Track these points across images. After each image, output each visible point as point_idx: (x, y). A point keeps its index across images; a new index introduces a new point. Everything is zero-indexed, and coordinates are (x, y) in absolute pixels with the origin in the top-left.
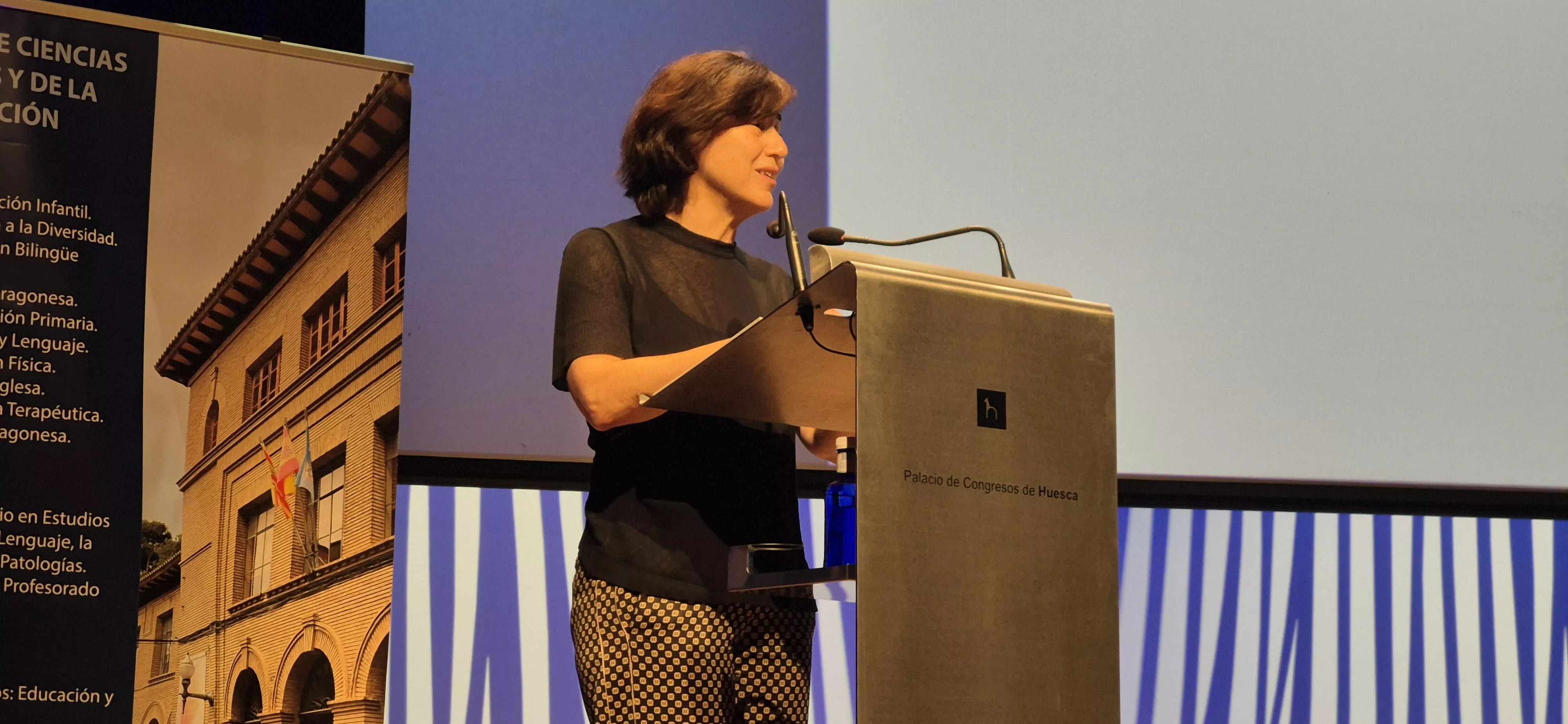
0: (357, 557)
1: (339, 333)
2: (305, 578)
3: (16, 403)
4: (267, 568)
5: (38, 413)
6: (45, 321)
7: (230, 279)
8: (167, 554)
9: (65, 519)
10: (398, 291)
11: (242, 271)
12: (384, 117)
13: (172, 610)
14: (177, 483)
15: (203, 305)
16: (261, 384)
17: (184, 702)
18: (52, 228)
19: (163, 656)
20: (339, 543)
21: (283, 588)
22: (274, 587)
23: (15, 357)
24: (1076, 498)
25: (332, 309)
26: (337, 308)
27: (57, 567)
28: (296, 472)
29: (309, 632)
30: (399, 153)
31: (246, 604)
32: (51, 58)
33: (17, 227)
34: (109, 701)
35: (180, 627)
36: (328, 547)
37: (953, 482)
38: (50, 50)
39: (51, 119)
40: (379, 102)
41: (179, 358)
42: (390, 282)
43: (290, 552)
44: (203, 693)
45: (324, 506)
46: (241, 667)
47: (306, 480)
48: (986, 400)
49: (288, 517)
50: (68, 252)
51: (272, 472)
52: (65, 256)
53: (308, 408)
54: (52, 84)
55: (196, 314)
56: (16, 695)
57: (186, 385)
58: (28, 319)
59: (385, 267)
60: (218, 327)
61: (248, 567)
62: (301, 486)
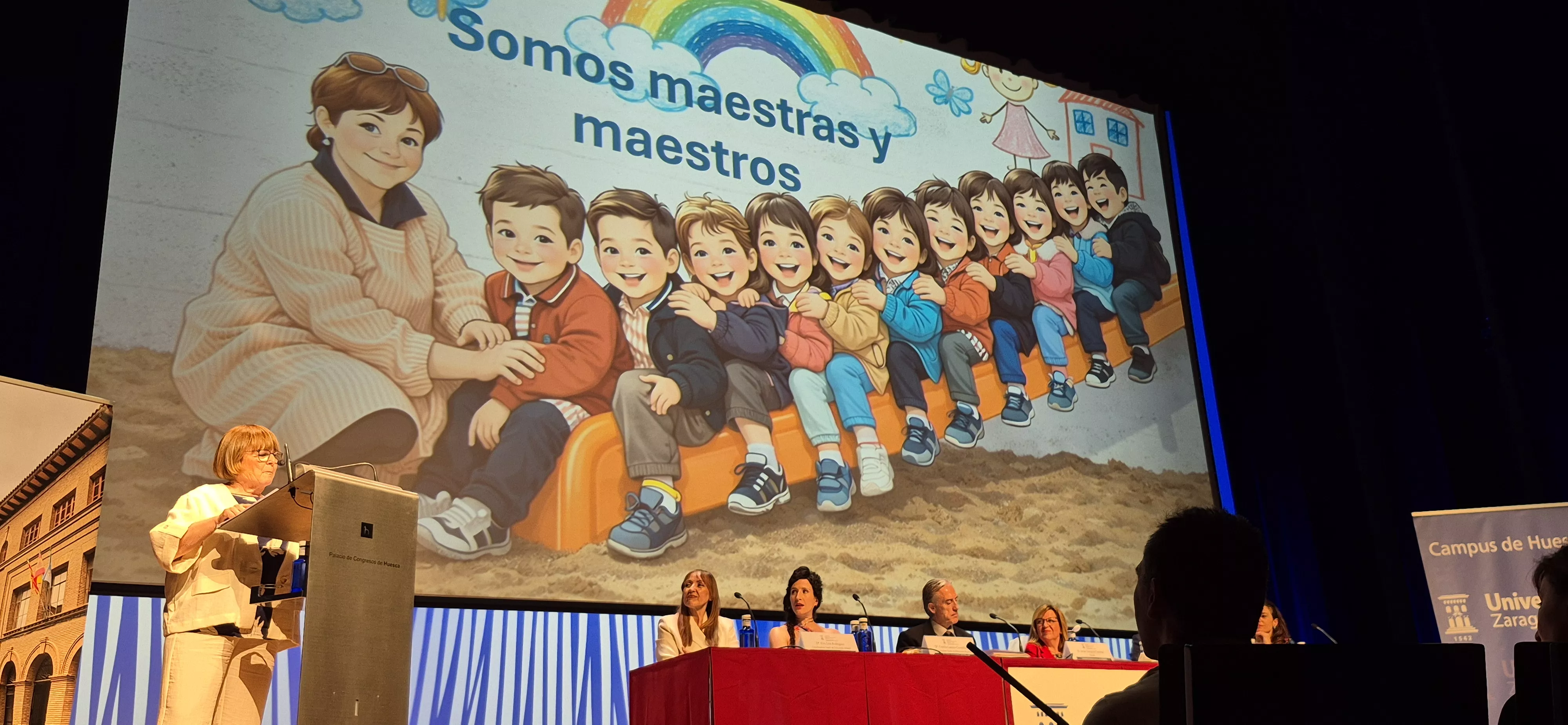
0: (70, 612)
1: (70, 514)
2: (44, 621)
10: (99, 497)
12: (100, 424)
15: (5, 499)
16: (30, 534)
20: (61, 606)
21: (32, 625)
22: (28, 625)
24: (399, 566)
25: (67, 503)
26: (70, 503)
28: (43, 573)
29: (43, 645)
30: (105, 438)
31: (12, 632)
36: (55, 606)
37: (349, 558)
40: (97, 416)
42: (96, 493)
43: (37, 609)
45: (54, 588)
46: (8, 660)
47: (48, 578)
48: (365, 527)
49: (37, 594)
51: (32, 573)
53: (52, 546)
59: (94, 487)
60: (12, 509)
61: (15, 615)
62: (45, 580)
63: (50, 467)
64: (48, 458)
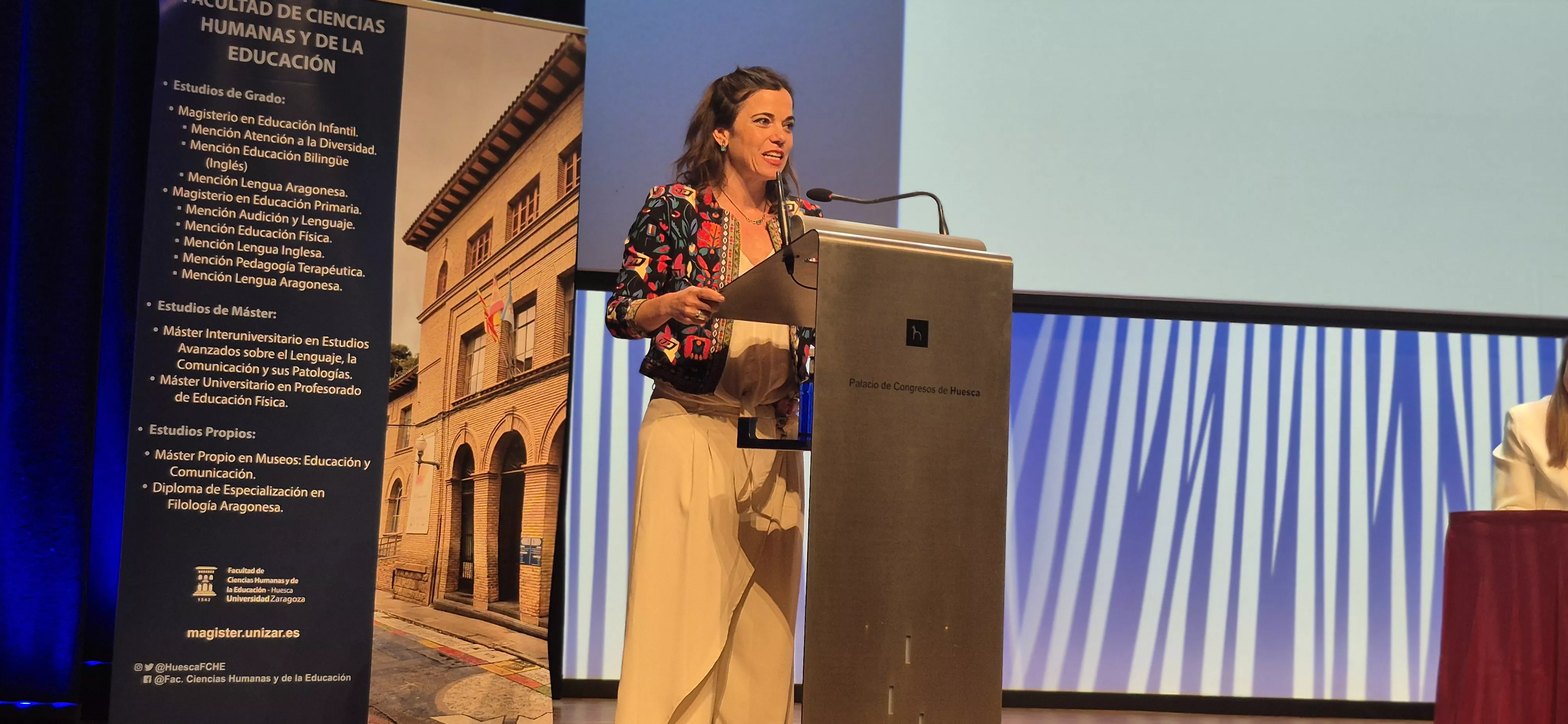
0: (544, 368)
1: (533, 215)
2: (507, 382)
3: (304, 264)
4: (480, 376)
5: (320, 271)
6: (325, 207)
7: (457, 178)
8: (409, 366)
9: (338, 343)
10: (575, 186)
11: (465, 172)
12: (567, 66)
13: (411, 405)
14: (417, 318)
15: (438, 195)
16: (478, 250)
17: (419, 467)
18: (330, 143)
19: (405, 436)
20: (531, 358)
21: (492, 389)
22: (485, 388)
23: (304, 232)
24: (978, 394)
25: (528, 199)
26: (532, 198)
27: (332, 375)
28: (502, 309)
29: (510, 418)
30: (577, 90)
31: (465, 399)
32: (330, 24)
33: (305, 142)
34: (367, 466)
35: (416, 417)
36: (523, 360)
37: (886, 386)
38: (330, 18)
39: (329, 66)
40: (563, 54)
41: (420, 232)
42: (569, 180)
43: (497, 365)
44: (432, 461)
45: (520, 333)
46: (460, 442)
47: (509, 316)
48: (914, 327)
49: (495, 341)
50: (341, 160)
51: (485, 310)
52: (339, 162)
53: (511, 266)
54: (331, 42)
55: (433, 202)
56: (302, 461)
57: (424, 249)
58: (313, 206)
59: (566, 169)
60: (448, 210)
61: (467, 374)
62: (505, 319)
63: (499, 142)
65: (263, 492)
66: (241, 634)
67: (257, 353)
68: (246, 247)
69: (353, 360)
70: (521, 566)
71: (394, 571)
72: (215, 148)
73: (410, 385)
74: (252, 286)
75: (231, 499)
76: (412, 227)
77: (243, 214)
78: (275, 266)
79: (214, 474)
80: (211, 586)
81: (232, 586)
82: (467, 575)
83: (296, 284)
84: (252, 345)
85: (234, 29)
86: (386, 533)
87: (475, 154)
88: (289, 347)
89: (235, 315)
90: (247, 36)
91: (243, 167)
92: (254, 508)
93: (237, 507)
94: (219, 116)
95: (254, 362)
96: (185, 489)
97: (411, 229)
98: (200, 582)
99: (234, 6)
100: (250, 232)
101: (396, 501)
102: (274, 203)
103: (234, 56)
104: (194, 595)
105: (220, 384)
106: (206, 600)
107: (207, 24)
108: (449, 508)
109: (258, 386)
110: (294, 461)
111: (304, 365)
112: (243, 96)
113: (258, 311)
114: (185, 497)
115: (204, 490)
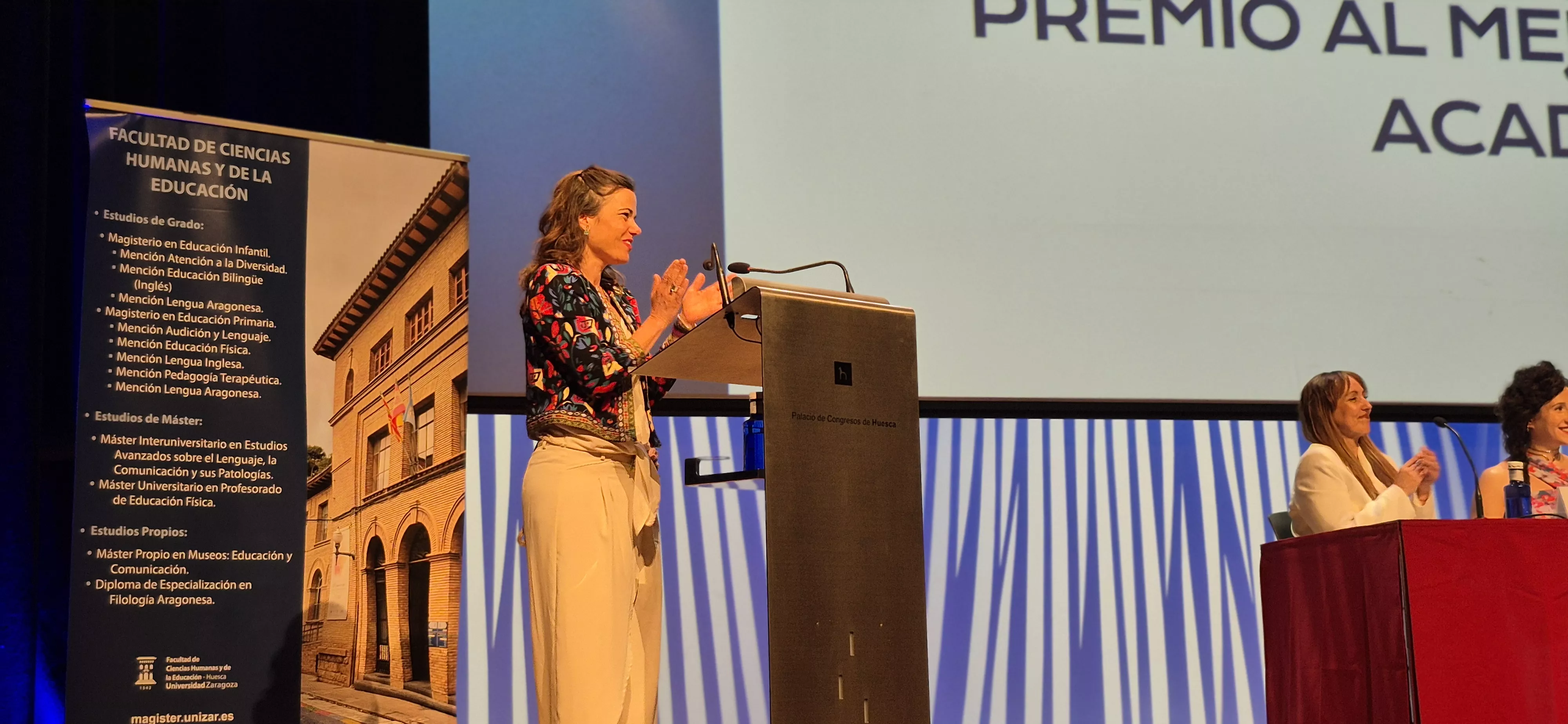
0: (443, 464)
1: (429, 325)
2: (411, 478)
3: (226, 374)
5: (241, 380)
6: (243, 322)
7: (359, 293)
8: (324, 465)
9: (259, 446)
10: (465, 298)
11: (366, 288)
12: (453, 190)
13: (327, 501)
14: (329, 421)
15: (342, 310)
16: (380, 358)
17: (337, 558)
18: (245, 263)
19: (323, 530)
20: (431, 456)
21: (397, 485)
22: (391, 485)
23: (225, 345)
24: (895, 425)
25: (423, 310)
26: (426, 310)
27: (254, 476)
28: (404, 412)
29: (414, 512)
30: (463, 212)
31: (374, 495)
32: (241, 156)
33: (223, 263)
34: (289, 558)
35: (332, 511)
36: (424, 458)
37: (821, 418)
38: (241, 152)
39: (243, 195)
40: (449, 180)
41: (328, 343)
42: (459, 292)
43: (401, 463)
44: (348, 552)
45: (421, 433)
46: (372, 535)
47: (410, 417)
48: (840, 369)
49: (399, 441)
50: (256, 279)
51: (388, 412)
52: (254, 281)
53: (410, 372)
54: (242, 173)
55: (338, 315)
56: (230, 556)
57: (332, 359)
58: (232, 321)
59: (456, 283)
60: (352, 323)
61: (374, 472)
62: (407, 421)
63: (395, 260)
64: (391, 246)
65: (197, 585)
66: (181, 719)
67: (187, 458)
68: (173, 361)
69: (273, 462)
70: (430, 649)
71: (317, 656)
72: (143, 271)
73: (325, 483)
74: (180, 396)
75: (167, 593)
76: (321, 338)
77: (169, 330)
78: (199, 377)
79: (151, 570)
80: (151, 675)
81: (171, 674)
82: (383, 657)
83: (219, 393)
84: (182, 450)
85: (156, 162)
86: (308, 620)
87: (375, 271)
88: (215, 451)
89: (165, 423)
90: (167, 169)
91: (168, 288)
92: (188, 600)
93: (172, 601)
94: (144, 242)
95: (184, 465)
96: (125, 585)
97: (320, 340)
98: (141, 671)
99: (155, 142)
100: (176, 346)
101: (317, 590)
102: (197, 320)
103: (156, 187)
104: (137, 683)
105: (153, 486)
106: (147, 688)
107: (132, 159)
108: (365, 596)
109: (187, 488)
110: (223, 556)
111: (229, 467)
112: (166, 223)
113: (186, 418)
114: (125, 593)
115: (142, 586)
